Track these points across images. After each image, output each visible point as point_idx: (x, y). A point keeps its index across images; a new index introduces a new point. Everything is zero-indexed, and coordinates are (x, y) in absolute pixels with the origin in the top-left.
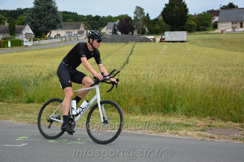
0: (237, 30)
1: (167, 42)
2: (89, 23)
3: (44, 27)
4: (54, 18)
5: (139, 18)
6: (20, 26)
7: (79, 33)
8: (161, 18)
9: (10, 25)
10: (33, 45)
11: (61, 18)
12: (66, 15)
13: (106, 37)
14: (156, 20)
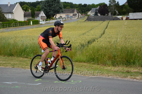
1: (130, 19)
2: (80, 9)
3: (52, 12)
4: (58, 6)
5: (112, 5)
6: (37, 12)
7: (74, 15)
8: (127, 4)
9: (32, 11)
10: (45, 24)
11: (63, 6)
12: (66, 4)
13: (90, 17)
14: (124, 5)
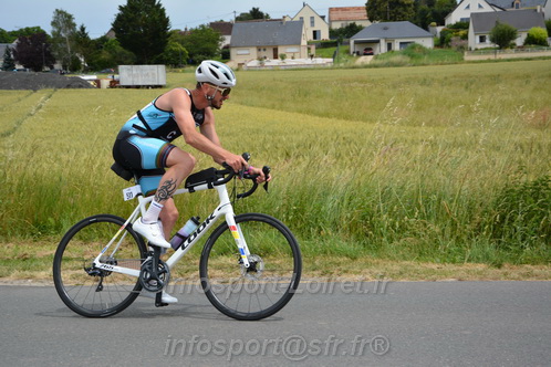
0: (267, 64)
